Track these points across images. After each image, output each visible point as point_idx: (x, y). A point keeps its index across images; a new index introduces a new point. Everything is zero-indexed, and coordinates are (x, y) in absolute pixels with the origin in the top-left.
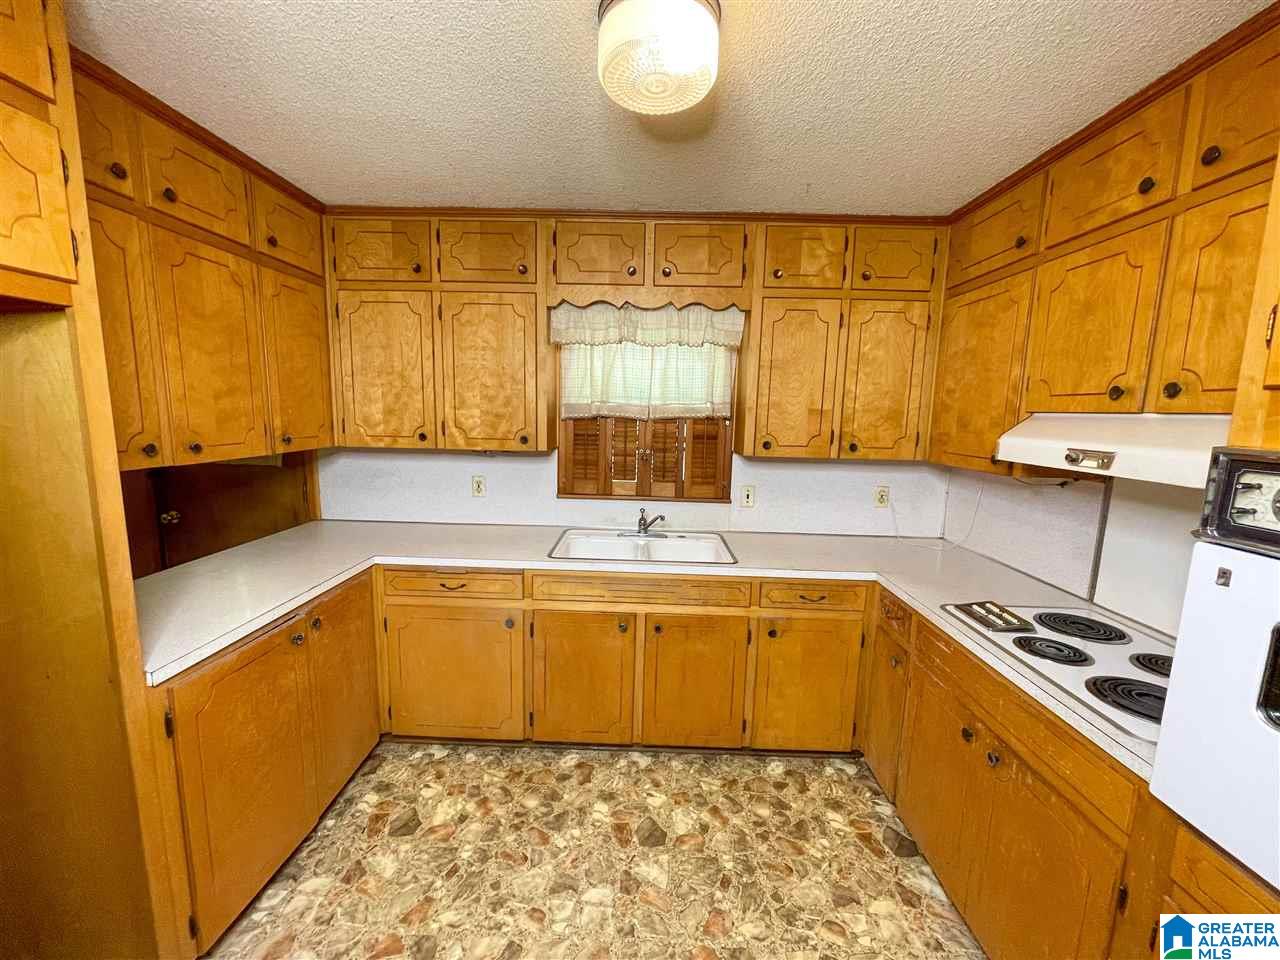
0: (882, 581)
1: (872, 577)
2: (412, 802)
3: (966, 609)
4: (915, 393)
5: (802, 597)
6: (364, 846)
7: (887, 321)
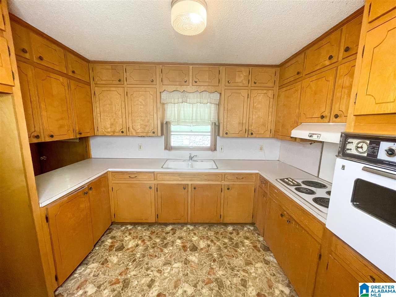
0: (260, 173)
1: (257, 172)
2: (121, 242)
3: (283, 180)
4: (270, 118)
5: (237, 178)
6: (107, 254)
7: (261, 96)
